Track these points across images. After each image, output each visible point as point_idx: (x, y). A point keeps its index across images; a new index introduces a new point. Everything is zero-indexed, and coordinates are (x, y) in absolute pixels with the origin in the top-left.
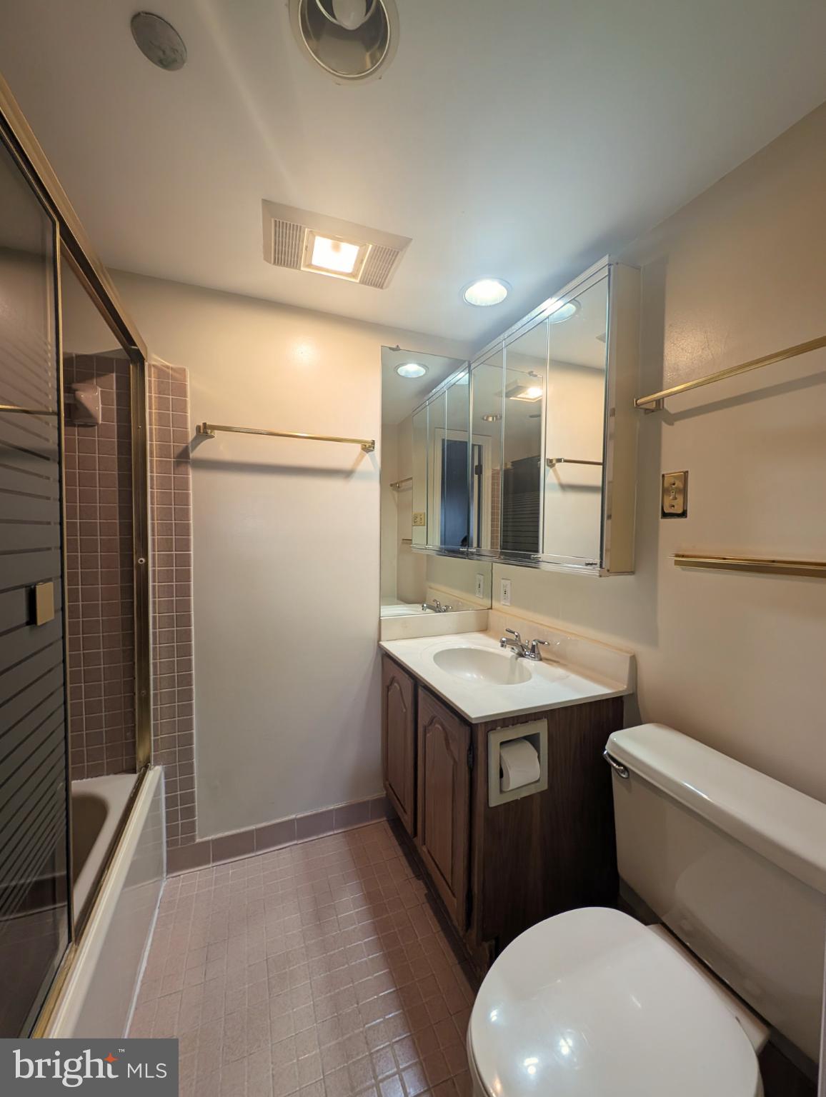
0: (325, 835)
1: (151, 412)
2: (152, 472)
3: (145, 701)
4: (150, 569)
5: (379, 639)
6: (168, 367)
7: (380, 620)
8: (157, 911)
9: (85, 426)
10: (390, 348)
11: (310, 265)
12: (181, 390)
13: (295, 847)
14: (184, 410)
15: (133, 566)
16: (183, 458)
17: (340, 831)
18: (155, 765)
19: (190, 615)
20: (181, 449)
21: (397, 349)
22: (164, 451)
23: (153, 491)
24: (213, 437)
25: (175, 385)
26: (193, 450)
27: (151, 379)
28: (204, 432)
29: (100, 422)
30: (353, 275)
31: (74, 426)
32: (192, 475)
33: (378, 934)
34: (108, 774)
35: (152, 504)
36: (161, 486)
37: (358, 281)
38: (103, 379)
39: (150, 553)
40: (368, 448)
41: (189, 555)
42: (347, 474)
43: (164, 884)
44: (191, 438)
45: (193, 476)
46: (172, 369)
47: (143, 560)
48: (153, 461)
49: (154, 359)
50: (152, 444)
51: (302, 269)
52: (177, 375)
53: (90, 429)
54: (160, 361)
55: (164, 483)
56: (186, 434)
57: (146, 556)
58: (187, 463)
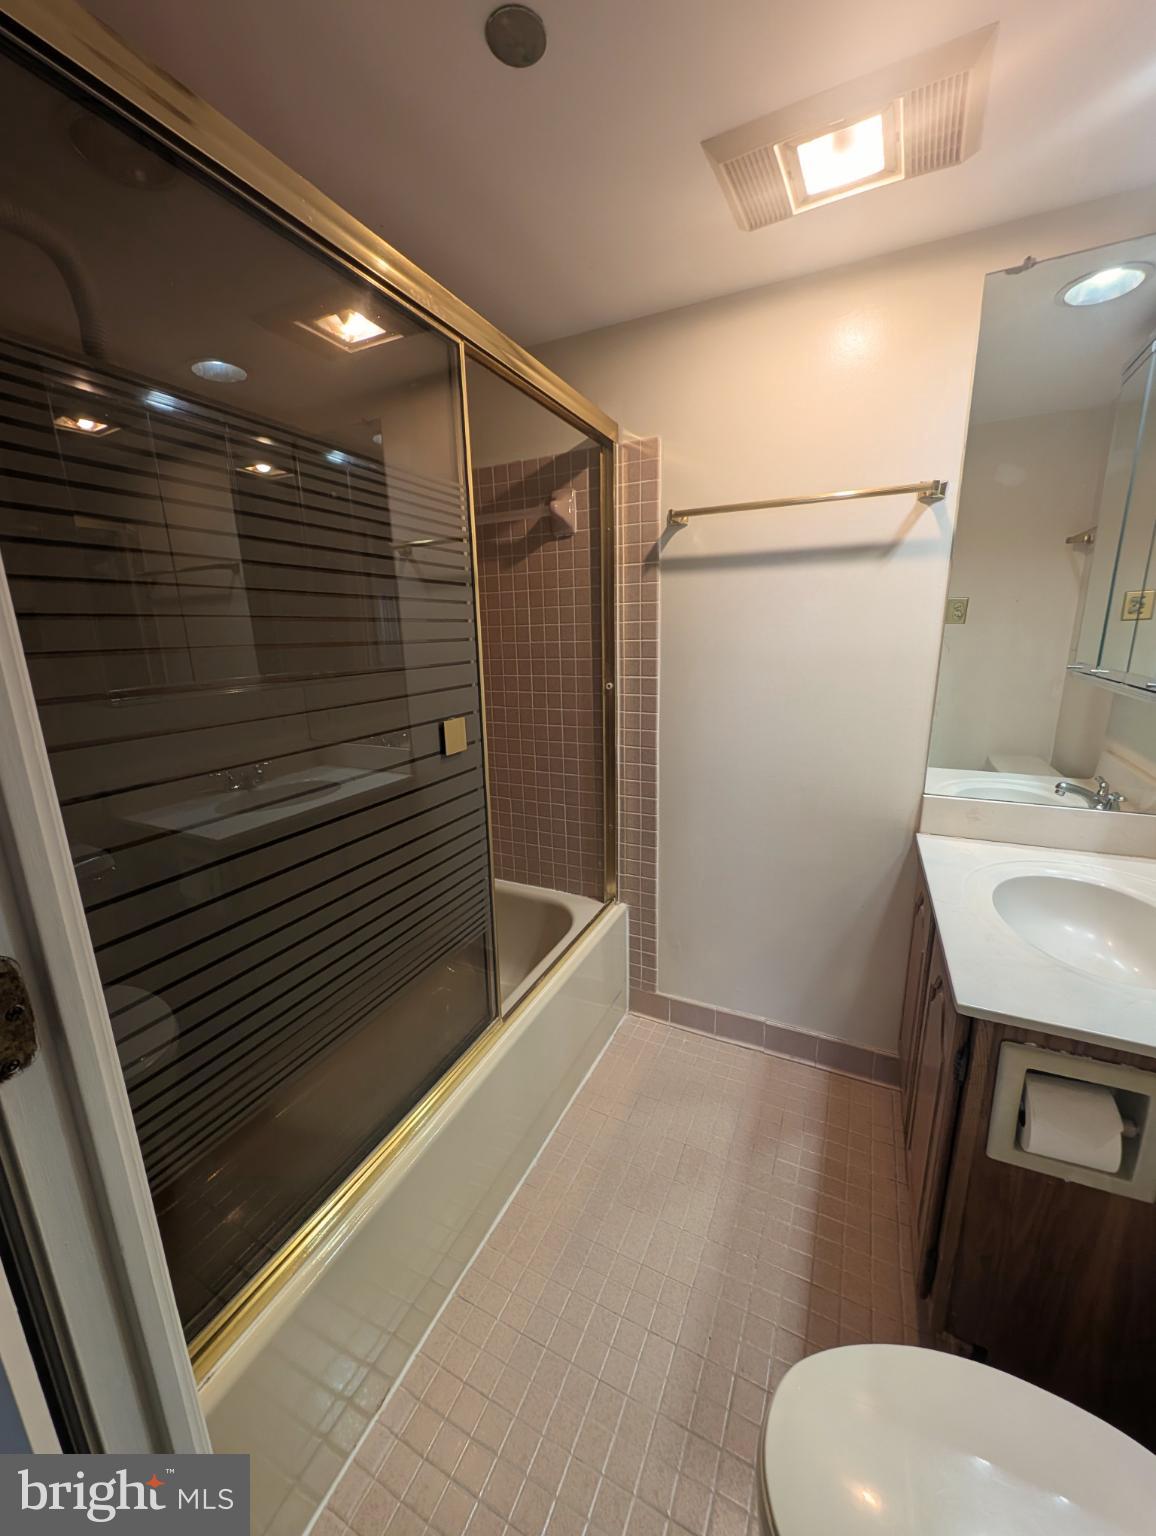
0: (802, 1061)
1: (621, 506)
2: (621, 582)
3: (613, 834)
4: (618, 695)
5: (917, 830)
6: (638, 443)
7: (922, 799)
8: (612, 1036)
9: (564, 538)
10: (1009, 272)
11: (805, 200)
12: (651, 470)
13: (758, 1054)
14: (654, 497)
15: (601, 691)
16: (652, 561)
17: (825, 1068)
18: (621, 902)
19: (654, 752)
20: (650, 548)
21: (1030, 263)
22: (632, 553)
23: (621, 605)
24: (686, 525)
25: (645, 465)
26: (663, 548)
27: (621, 464)
28: (675, 520)
29: (576, 531)
30: (889, 170)
31: (554, 539)
32: (661, 580)
33: (817, 1210)
34: (584, 895)
35: (621, 620)
36: (630, 598)
37: (902, 177)
38: (578, 478)
39: (618, 677)
40: (932, 494)
41: (655, 681)
42: (883, 550)
43: (625, 1017)
44: (660, 532)
45: (662, 583)
46: (643, 443)
47: (611, 684)
48: (621, 567)
49: (626, 437)
50: (621, 547)
51: (795, 212)
52: (647, 451)
53: (567, 540)
54: (631, 438)
55: (633, 595)
56: (656, 527)
57: (613, 681)
58: (655, 565)
